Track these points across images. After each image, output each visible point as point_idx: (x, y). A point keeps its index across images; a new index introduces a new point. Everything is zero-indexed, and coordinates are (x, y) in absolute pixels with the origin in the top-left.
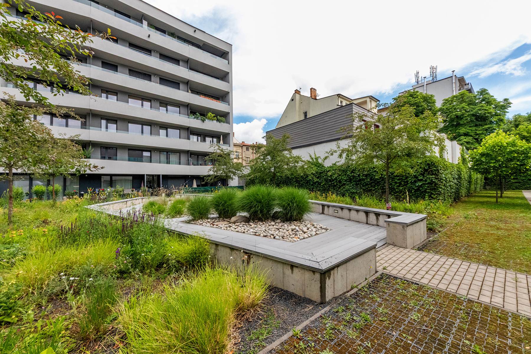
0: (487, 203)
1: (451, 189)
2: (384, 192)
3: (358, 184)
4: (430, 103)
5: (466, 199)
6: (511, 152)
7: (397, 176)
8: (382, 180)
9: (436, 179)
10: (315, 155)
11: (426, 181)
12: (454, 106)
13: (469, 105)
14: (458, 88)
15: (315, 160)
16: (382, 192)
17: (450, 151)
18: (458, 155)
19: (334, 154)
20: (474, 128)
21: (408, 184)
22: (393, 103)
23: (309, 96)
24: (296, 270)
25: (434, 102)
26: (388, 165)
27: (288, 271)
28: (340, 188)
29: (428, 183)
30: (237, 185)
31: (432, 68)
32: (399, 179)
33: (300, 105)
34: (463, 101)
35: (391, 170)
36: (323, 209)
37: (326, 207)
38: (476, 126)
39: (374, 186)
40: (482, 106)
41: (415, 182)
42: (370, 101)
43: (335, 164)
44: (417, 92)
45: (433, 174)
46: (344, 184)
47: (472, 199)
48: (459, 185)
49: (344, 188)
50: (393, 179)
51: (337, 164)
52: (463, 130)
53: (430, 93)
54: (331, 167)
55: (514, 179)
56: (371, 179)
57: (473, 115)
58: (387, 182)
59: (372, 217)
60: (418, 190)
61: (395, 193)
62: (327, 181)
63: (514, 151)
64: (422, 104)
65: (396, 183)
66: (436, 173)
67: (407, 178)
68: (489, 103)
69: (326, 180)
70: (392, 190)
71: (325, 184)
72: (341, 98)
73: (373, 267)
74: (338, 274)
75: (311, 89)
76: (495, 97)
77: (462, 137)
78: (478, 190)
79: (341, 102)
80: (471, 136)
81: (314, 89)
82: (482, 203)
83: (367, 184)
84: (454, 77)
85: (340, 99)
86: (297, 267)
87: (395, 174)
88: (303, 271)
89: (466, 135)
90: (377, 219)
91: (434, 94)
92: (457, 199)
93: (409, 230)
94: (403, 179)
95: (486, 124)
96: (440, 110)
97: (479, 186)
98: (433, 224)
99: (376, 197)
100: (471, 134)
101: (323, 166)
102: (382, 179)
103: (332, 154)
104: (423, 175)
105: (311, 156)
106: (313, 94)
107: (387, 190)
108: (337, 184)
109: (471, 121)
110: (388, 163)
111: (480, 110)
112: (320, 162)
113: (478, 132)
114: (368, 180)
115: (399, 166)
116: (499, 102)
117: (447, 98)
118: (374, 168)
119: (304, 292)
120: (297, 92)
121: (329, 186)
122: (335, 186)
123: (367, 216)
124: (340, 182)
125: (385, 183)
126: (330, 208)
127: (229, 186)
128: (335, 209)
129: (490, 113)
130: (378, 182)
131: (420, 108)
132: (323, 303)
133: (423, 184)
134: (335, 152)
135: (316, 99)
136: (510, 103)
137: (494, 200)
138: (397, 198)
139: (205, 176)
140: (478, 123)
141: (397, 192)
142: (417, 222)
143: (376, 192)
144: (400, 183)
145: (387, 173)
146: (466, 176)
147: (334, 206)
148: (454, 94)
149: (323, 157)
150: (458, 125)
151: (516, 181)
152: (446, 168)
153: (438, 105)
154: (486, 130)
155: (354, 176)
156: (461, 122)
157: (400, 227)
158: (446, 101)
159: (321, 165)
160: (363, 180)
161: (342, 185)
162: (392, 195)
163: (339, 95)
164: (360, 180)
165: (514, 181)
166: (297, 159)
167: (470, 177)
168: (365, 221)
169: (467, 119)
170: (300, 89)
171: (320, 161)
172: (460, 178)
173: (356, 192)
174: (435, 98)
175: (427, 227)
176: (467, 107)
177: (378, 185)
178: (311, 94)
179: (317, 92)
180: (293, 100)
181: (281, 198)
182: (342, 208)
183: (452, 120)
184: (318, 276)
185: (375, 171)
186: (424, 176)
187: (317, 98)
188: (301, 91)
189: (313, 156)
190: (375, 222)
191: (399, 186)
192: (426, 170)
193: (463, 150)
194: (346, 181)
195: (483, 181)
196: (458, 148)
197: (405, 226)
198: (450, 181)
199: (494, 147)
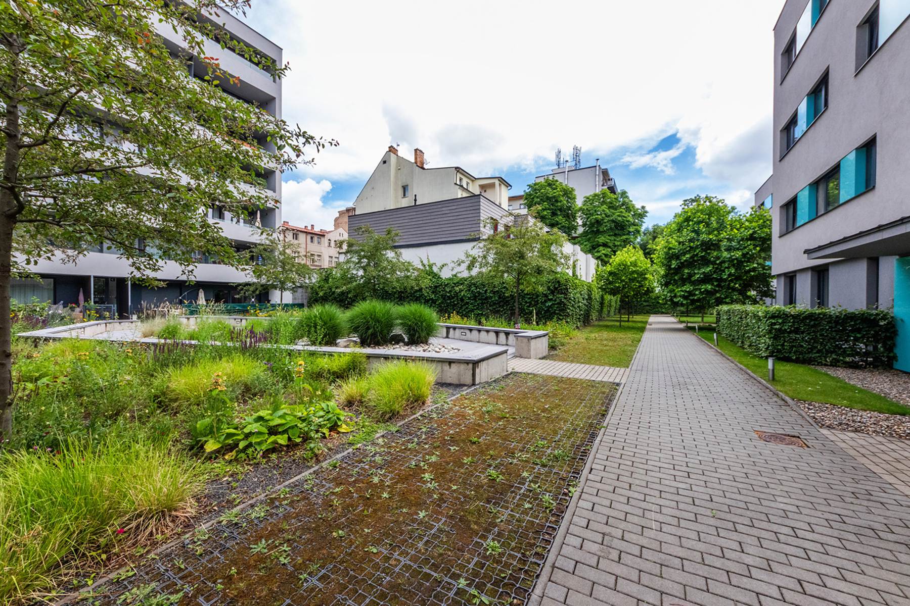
0: (611, 326)
1: (581, 310)
2: (513, 314)
3: (485, 303)
4: (570, 198)
5: (596, 323)
6: (633, 272)
7: (527, 294)
8: (512, 299)
9: (565, 298)
10: (429, 261)
11: (555, 300)
12: (595, 206)
13: (609, 207)
14: (602, 183)
15: (427, 268)
16: (511, 313)
17: (583, 267)
18: (593, 271)
19: (462, 264)
20: (613, 238)
21: (538, 304)
22: (528, 191)
23: (413, 161)
24: (452, 365)
25: (574, 198)
26: (518, 282)
27: (446, 367)
28: (461, 308)
29: (558, 303)
30: (291, 303)
31: (575, 149)
32: (529, 298)
33: (396, 173)
34: (604, 203)
35: (521, 287)
36: (448, 333)
37: (451, 330)
38: (615, 235)
39: (503, 307)
40: (621, 212)
41: (545, 301)
42: (500, 185)
43: (455, 276)
44: (557, 181)
45: (562, 293)
46: (467, 303)
47: (601, 323)
48: (589, 306)
49: (467, 308)
50: (523, 298)
51: (459, 275)
52: (602, 239)
53: (570, 186)
54: (450, 279)
55: (645, 301)
56: (500, 298)
57: (613, 221)
58: (517, 300)
59: (502, 336)
60: (548, 311)
61: (525, 315)
62: (444, 299)
63: (635, 271)
64: (562, 199)
65: (526, 302)
66: (565, 292)
67: (538, 296)
68: (628, 209)
69: (443, 297)
70: (522, 310)
71: (442, 303)
72: (460, 173)
73: (505, 368)
74: (483, 365)
75: (416, 150)
76: (633, 203)
77: (601, 248)
78: (612, 313)
79: (461, 180)
80: (610, 247)
81: (421, 151)
82: (607, 326)
83: (495, 304)
84: (598, 168)
85: (459, 175)
86: (454, 362)
87: (526, 292)
88: (458, 365)
89: (605, 245)
90: (507, 338)
91: (575, 188)
92: (586, 321)
93: (533, 342)
94: (534, 297)
95: (624, 235)
96: (581, 209)
97: (613, 309)
98: (555, 342)
99: (505, 319)
100: (611, 245)
101: (439, 277)
102: (512, 297)
103: (459, 265)
104: (552, 292)
105: (422, 262)
106: (418, 160)
107: (517, 311)
108: (458, 303)
109: (611, 228)
110: (518, 280)
111: (619, 216)
112: (435, 271)
113: (617, 243)
114: (497, 298)
115: (529, 283)
116: (638, 209)
117: (588, 195)
118: (503, 283)
119: (459, 380)
120: (392, 150)
121: (447, 306)
122: (455, 305)
123: (497, 336)
124: (462, 300)
125: (515, 302)
126: (457, 330)
127: (271, 303)
128: (462, 330)
129: (628, 221)
130: (507, 301)
131: (559, 204)
132: (474, 384)
133: (553, 304)
134: (463, 262)
135: (424, 169)
136: (646, 212)
137: (618, 324)
138: (526, 320)
139: (239, 285)
140: (617, 232)
141: (527, 313)
142: (540, 337)
143: (505, 313)
144: (530, 303)
145: (518, 291)
146: (597, 296)
147: (461, 328)
148: (597, 192)
149: (439, 265)
150: (598, 232)
151: (647, 304)
152: (575, 287)
153: (579, 202)
154: (624, 241)
155: (479, 293)
156: (601, 229)
157: (525, 340)
158: (587, 200)
159: (436, 275)
160: (491, 297)
161: (465, 305)
162: (522, 317)
163: (458, 169)
164: (487, 298)
165: (645, 304)
166: (407, 266)
167: (602, 297)
168: (495, 341)
169: (606, 226)
170: (398, 145)
171: (435, 269)
172: (590, 298)
173: (482, 314)
174: (575, 193)
175: (549, 345)
176: (607, 211)
177: (507, 305)
178: (416, 158)
179: (425, 157)
180: (385, 162)
181: (402, 317)
182: (471, 330)
183: (592, 225)
184: (471, 366)
185: (505, 287)
186: (554, 295)
187: (426, 166)
188: (398, 148)
189: (426, 262)
190: (504, 342)
191: (529, 306)
192: (556, 289)
193: (598, 266)
194: (469, 298)
195: (619, 303)
196: (593, 262)
197: (530, 338)
198: (579, 302)
199: (619, 265)
